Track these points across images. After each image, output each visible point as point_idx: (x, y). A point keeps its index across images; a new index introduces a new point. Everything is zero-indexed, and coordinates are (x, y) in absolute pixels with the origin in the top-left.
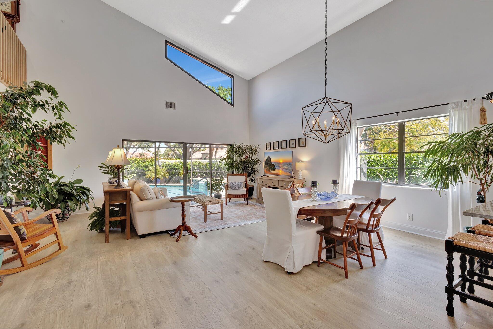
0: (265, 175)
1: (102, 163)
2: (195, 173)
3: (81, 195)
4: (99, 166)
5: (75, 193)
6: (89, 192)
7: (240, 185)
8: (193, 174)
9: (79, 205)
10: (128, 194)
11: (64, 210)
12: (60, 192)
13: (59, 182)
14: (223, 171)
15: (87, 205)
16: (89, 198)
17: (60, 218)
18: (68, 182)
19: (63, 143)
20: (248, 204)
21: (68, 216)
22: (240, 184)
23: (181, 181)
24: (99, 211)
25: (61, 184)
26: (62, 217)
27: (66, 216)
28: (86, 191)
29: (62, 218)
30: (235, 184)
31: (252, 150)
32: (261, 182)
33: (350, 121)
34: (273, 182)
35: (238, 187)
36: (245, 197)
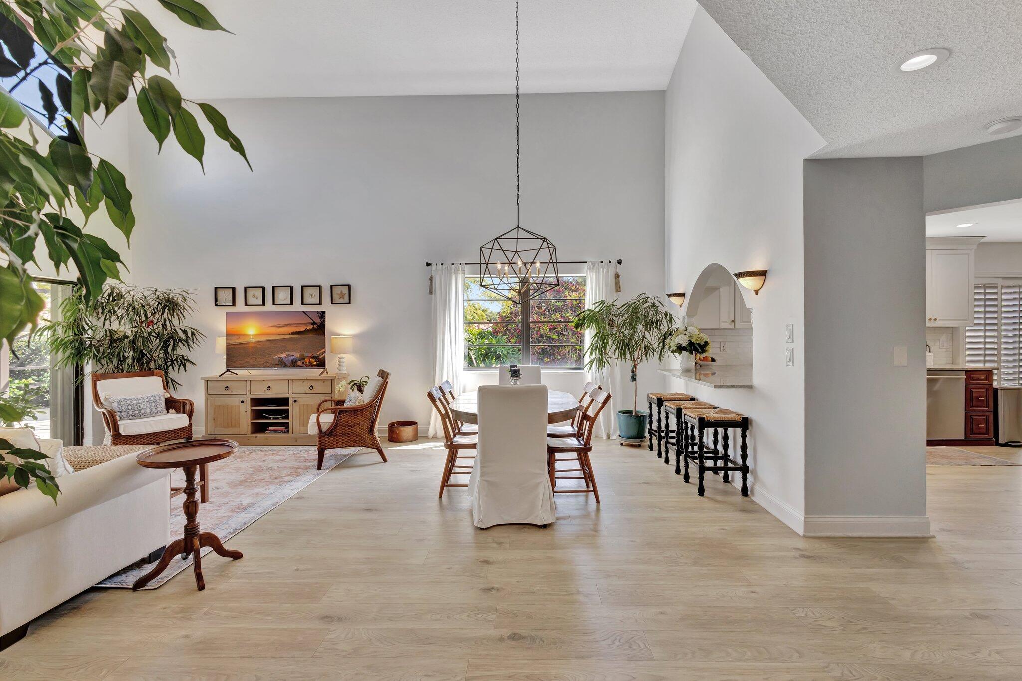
0: (228, 370)
7: (153, 404)
22: (152, 401)
30: (136, 401)
31: (170, 305)
32: (219, 388)
33: (453, 264)
34: (269, 387)
35: (148, 410)
36: (181, 436)
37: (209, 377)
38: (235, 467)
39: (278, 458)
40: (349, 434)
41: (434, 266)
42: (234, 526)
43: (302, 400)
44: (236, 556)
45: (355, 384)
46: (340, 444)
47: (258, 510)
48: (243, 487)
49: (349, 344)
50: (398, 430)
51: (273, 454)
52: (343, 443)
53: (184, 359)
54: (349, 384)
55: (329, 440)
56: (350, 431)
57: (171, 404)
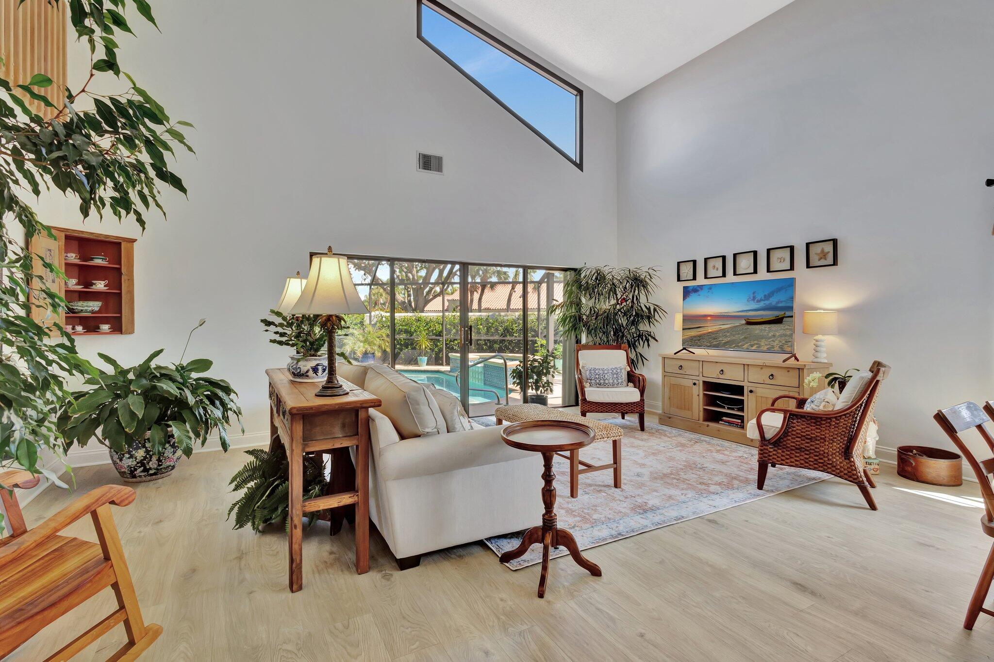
0: (684, 349)
1: (273, 311)
2: (451, 341)
3: (207, 405)
4: (262, 321)
5: (191, 400)
6: (229, 395)
7: (615, 376)
8: (446, 344)
9: (202, 433)
10: (362, 415)
11: (161, 449)
12: (151, 396)
13: (149, 367)
14: (516, 337)
15: (223, 434)
16: (229, 412)
17: (150, 469)
18: (174, 368)
19: (137, 213)
20: (642, 429)
21: (172, 464)
22: (615, 373)
23: (421, 359)
24: (262, 461)
25: (152, 373)
26: (156, 466)
27: (168, 464)
28: (221, 394)
29: (157, 469)
30: (603, 372)
31: (638, 282)
32: (673, 367)
34: (722, 371)
35: (611, 381)
36: (634, 411)
37: (666, 355)
38: (670, 455)
39: (720, 457)
40: (808, 451)
42: (621, 528)
43: (761, 391)
44: (595, 571)
45: (835, 379)
46: (791, 462)
47: (657, 518)
48: (662, 482)
49: (831, 320)
50: (914, 461)
51: (718, 451)
52: (796, 460)
53: (650, 335)
54: (826, 377)
55: (775, 453)
56: (808, 447)
57: (632, 378)
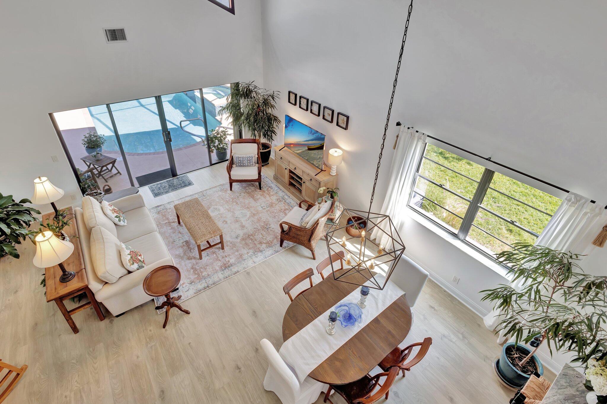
7: (249, 161)
20: (260, 188)
22: (249, 159)
30: (242, 159)
33: (417, 132)
34: (295, 168)
35: (247, 164)
38: (261, 216)
40: (296, 238)
41: (402, 126)
44: (188, 313)
47: (227, 273)
48: (244, 243)
52: (292, 241)
55: (286, 237)
